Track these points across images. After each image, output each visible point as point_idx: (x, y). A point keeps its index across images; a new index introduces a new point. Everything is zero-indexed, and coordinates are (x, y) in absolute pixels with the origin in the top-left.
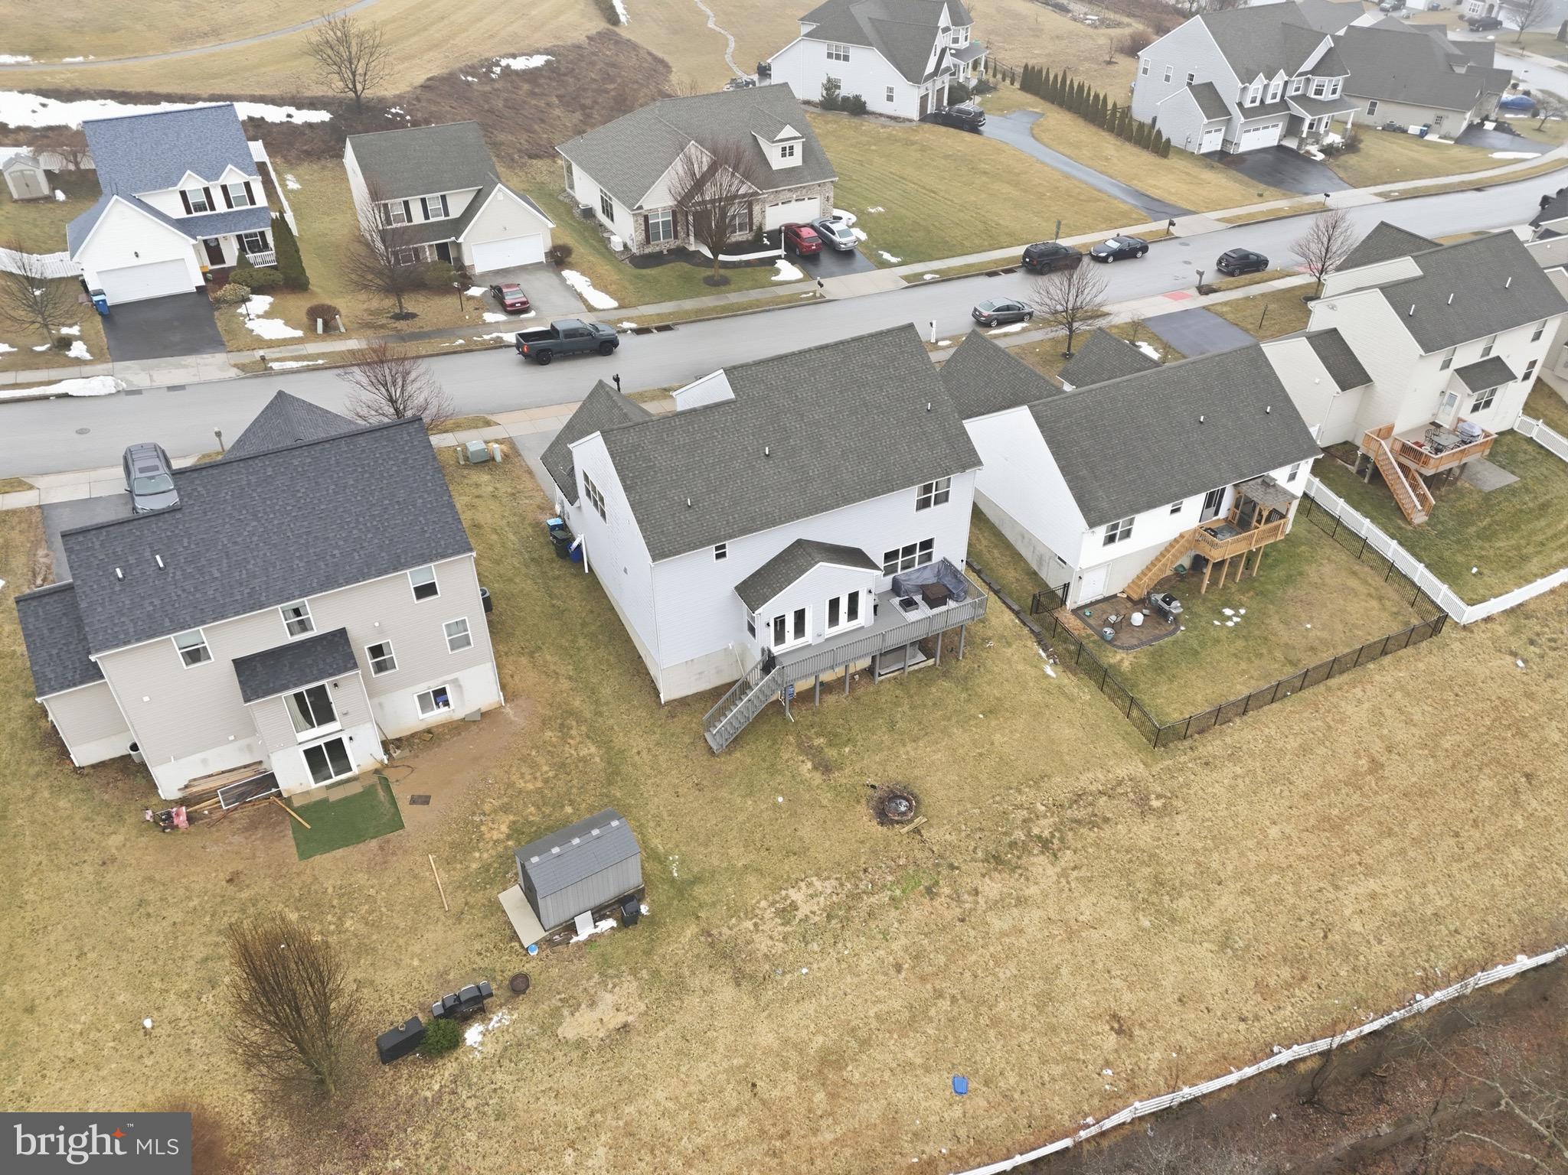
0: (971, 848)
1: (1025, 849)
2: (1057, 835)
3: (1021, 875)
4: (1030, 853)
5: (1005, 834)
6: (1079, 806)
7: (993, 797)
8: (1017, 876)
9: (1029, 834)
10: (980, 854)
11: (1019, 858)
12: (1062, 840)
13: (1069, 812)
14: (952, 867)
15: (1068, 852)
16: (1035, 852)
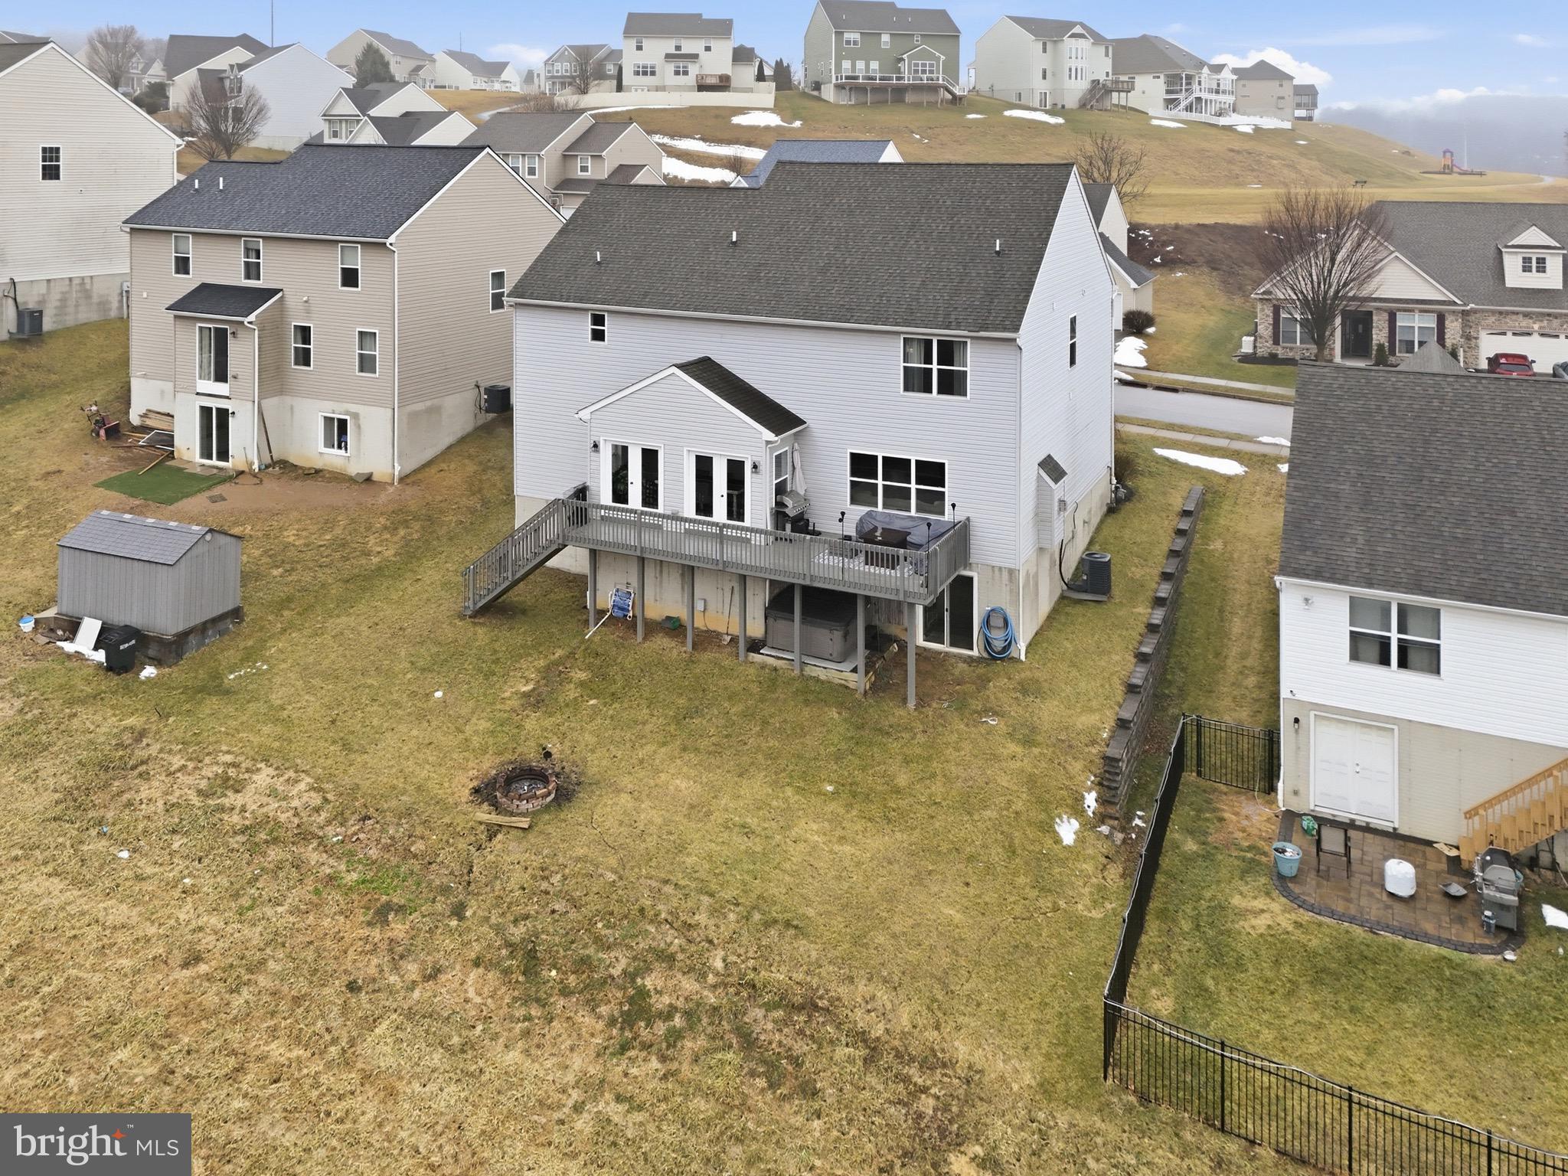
0: (519, 910)
1: (591, 993)
2: (678, 1021)
3: (528, 1018)
4: (592, 1005)
5: (598, 940)
6: (785, 1022)
7: (666, 882)
8: (520, 1012)
9: (630, 976)
10: (518, 932)
11: (565, 992)
12: (674, 1037)
13: (759, 1013)
14: (458, 911)
15: (654, 1063)
16: (603, 1010)
